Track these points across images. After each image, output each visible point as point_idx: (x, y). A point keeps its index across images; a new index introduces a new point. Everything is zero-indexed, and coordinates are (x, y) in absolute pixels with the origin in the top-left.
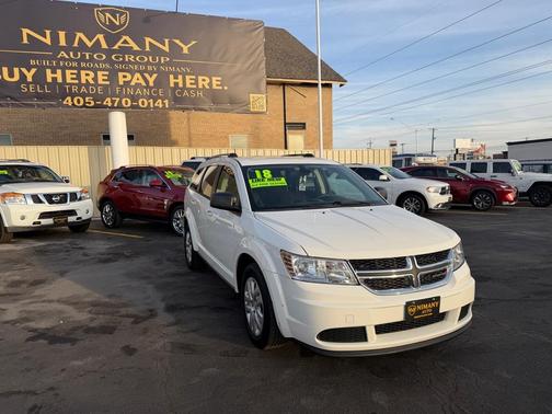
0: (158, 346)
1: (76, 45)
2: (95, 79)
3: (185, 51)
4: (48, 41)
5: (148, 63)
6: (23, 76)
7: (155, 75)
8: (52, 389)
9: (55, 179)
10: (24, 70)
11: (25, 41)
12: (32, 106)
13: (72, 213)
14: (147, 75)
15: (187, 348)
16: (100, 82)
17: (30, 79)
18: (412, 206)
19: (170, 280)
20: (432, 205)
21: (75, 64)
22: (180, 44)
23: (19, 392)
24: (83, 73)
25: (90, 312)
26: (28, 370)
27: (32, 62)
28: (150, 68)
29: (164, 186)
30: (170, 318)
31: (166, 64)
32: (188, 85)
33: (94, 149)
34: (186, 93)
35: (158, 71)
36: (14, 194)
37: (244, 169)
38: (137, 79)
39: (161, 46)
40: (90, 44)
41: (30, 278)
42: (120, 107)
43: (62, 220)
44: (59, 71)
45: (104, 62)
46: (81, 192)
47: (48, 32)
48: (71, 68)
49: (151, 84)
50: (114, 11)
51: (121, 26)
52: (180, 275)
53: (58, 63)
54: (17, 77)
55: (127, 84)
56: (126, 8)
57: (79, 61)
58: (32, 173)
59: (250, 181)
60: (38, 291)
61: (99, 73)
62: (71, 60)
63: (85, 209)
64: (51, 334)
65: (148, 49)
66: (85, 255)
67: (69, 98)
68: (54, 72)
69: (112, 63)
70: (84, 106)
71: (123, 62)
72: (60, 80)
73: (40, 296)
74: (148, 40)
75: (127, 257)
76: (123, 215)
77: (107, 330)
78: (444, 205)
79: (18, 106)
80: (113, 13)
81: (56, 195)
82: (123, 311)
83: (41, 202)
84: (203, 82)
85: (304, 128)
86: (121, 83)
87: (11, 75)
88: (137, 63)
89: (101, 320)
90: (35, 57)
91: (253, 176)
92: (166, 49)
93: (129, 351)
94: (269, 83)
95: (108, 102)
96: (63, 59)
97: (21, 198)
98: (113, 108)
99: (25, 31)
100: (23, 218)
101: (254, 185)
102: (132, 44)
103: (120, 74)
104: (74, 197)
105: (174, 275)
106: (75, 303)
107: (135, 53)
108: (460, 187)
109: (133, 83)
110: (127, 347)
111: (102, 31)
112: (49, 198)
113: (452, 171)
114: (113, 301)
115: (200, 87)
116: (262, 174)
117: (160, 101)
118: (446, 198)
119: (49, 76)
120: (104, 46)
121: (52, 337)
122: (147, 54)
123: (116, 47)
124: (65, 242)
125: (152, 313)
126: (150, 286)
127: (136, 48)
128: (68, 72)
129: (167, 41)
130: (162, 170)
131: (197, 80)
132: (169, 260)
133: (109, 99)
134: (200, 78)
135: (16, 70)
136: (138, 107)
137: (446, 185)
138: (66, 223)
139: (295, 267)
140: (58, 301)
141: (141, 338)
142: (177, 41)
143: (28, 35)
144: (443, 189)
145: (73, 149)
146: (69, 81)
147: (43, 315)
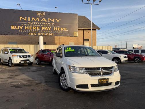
0: (40, 89)
1: (32, 20)
2: (36, 29)
3: (58, 21)
4: (26, 20)
5: (49, 24)
6: (20, 28)
7: (50, 28)
8: (13, 96)
9: (25, 52)
10: (20, 27)
11: (21, 20)
12: (21, 35)
13: (28, 60)
14: (48, 28)
15: (47, 90)
16: (37, 29)
17: (21, 29)
18: (117, 61)
19: (48, 76)
20: (122, 61)
21: (32, 25)
22: (57, 20)
23: (5, 97)
24: (33, 27)
25: (27, 82)
26: (9, 93)
27: (22, 25)
28: (49, 26)
29: (51, 54)
30: (45, 84)
31: (53, 25)
32: (58, 30)
33: (36, 45)
34: (58, 32)
35: (51, 27)
36: (15, 55)
37: (65, 47)
38: (46, 28)
39: (52, 20)
40: (35, 20)
41: (16, 74)
42: (42, 35)
43: (26, 62)
44: (28, 27)
45: (39, 24)
46: (31, 55)
47: (26, 18)
48: (31, 26)
49: (50, 30)
50: (41, 12)
51: (43, 16)
52: (51, 75)
53: (28, 25)
54: (18, 28)
55: (44, 30)
56: (44, 12)
57: (33, 24)
58: (20, 51)
59: (65, 50)
60: (16, 77)
61: (37, 27)
62: (31, 24)
63: (32, 59)
64: (17, 86)
65: (49, 21)
66: (30, 70)
67: (30, 33)
68: (27, 27)
69: (40, 25)
70: (33, 35)
71: (43, 24)
72: (28, 29)
73: (17, 78)
74: (49, 19)
75: (39, 71)
76: (41, 61)
77: (29, 86)
78: (126, 61)
79: (18, 35)
80: (41, 13)
81: (25, 56)
82: (35, 82)
83: (21, 57)
84: (62, 29)
85: (89, 41)
86: (42, 29)
87: (17, 28)
88: (46, 25)
89: (29, 83)
90: (22, 23)
91: (66, 49)
92: (53, 21)
93: (33, 90)
94: (79, 29)
95: (39, 34)
96: (29, 24)
97: (17, 56)
98: (40, 35)
99: (21, 18)
100: (17, 61)
101: (66, 51)
102: (45, 20)
103: (42, 27)
104: (29, 56)
105: (49, 75)
106: (24, 80)
107: (46, 22)
108: (131, 56)
109: (45, 30)
110: (33, 89)
111: (38, 17)
112: (23, 56)
113: (129, 52)
114: (33, 80)
115: (61, 30)
116: (69, 49)
117: (51, 34)
118: (126, 59)
119: (26, 28)
120: (39, 21)
121: (16, 86)
122: (49, 22)
123: (41, 21)
124: (26, 67)
125: (41, 83)
126: (43, 77)
127: (46, 21)
128: (30, 27)
129: (53, 19)
130: (50, 50)
131: (61, 29)
132: (49, 72)
133: (39, 33)
134: (61, 28)
135: (18, 27)
136: (46, 35)
137: (126, 55)
138: (27, 63)
139: (72, 70)
140: (20, 79)
141: (37, 88)
142: (56, 19)
143: (21, 19)
144: (125, 56)
145: (31, 45)
146: (30, 29)
147: (16, 82)
